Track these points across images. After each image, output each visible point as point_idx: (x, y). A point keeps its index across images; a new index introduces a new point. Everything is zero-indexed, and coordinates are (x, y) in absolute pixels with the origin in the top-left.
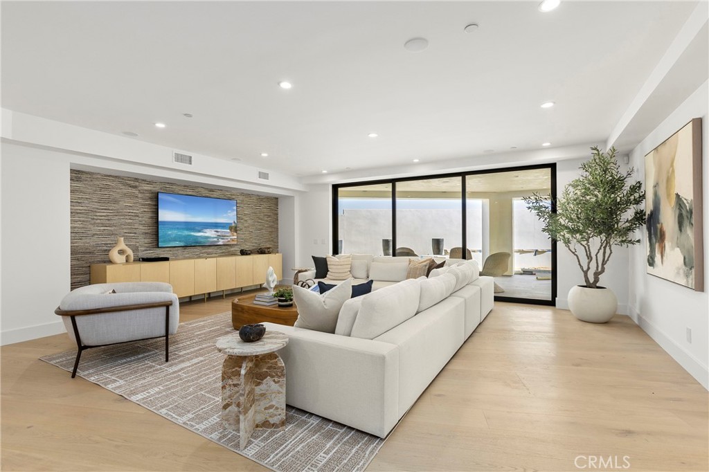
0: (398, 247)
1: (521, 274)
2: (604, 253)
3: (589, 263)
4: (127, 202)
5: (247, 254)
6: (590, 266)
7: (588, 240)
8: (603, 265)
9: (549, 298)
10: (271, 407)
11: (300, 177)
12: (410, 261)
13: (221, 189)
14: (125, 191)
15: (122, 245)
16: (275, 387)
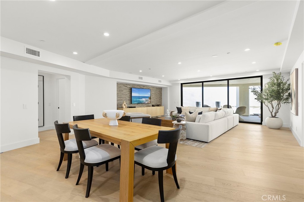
0: (204, 104)
1: (253, 115)
2: (278, 106)
3: (273, 109)
4: (125, 91)
5: (154, 106)
6: (273, 110)
7: (272, 102)
8: (278, 110)
9: (260, 122)
10: (183, 136)
11: (170, 81)
12: (209, 109)
13: (146, 86)
14: (124, 88)
15: (125, 103)
16: (184, 132)
